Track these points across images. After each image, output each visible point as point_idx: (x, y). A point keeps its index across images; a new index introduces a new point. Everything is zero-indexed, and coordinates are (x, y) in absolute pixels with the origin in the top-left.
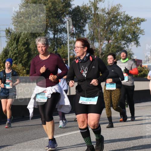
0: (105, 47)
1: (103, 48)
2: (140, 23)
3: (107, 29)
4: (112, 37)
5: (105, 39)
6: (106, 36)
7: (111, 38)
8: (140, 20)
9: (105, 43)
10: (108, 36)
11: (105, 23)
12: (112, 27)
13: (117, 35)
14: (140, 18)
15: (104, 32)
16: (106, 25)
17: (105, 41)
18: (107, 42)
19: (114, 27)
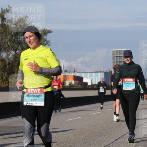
0: (12, 57)
1: (11, 58)
2: (46, 35)
3: (14, 40)
4: (20, 47)
5: (12, 49)
6: (13, 46)
7: (18, 48)
8: (46, 31)
9: (12, 53)
10: (15, 46)
11: (13, 34)
12: (19, 38)
13: (24, 45)
14: (47, 30)
15: (12, 42)
16: (13, 36)
17: (12, 51)
18: (14, 52)
19: (21, 38)
